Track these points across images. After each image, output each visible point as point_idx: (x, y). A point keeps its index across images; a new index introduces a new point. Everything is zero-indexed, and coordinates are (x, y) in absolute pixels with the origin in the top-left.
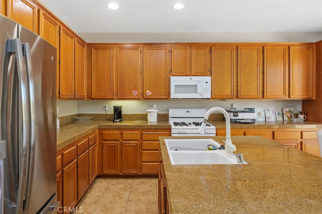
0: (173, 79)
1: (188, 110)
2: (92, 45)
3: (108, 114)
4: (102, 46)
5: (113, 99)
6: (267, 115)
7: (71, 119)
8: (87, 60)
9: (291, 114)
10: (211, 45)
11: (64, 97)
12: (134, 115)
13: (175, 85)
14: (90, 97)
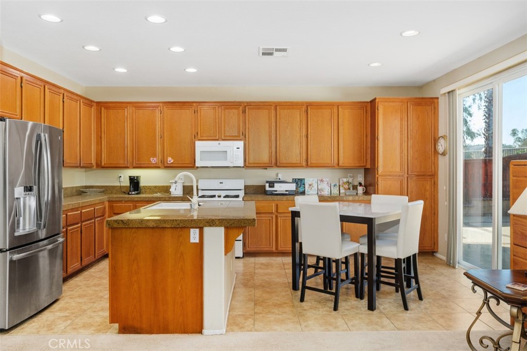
0: (198, 143)
1: (221, 181)
2: (102, 104)
3: (123, 186)
4: (114, 104)
5: (127, 167)
6: (319, 187)
7: (77, 191)
8: (97, 122)
9: (348, 186)
10: (245, 104)
11: (68, 165)
12: (155, 187)
13: (201, 152)
14: (100, 166)
